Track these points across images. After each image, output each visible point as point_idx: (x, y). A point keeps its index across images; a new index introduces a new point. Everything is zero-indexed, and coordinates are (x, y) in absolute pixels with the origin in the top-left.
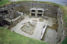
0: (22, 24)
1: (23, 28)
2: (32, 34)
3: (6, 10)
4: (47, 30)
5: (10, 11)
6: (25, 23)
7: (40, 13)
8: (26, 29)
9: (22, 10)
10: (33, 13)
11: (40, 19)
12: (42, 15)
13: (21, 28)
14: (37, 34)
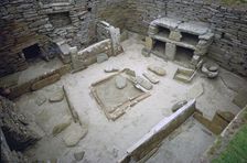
0: (106, 72)
1: (102, 86)
2: (114, 120)
3: (66, 9)
4: (183, 127)
5: (79, 17)
6: (114, 71)
7: (186, 45)
8: (106, 94)
9: (126, 20)
10: (158, 37)
11: (178, 72)
12: (196, 57)
13: (94, 85)
14: (132, 126)
